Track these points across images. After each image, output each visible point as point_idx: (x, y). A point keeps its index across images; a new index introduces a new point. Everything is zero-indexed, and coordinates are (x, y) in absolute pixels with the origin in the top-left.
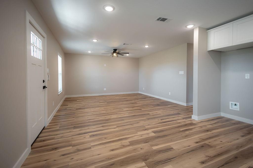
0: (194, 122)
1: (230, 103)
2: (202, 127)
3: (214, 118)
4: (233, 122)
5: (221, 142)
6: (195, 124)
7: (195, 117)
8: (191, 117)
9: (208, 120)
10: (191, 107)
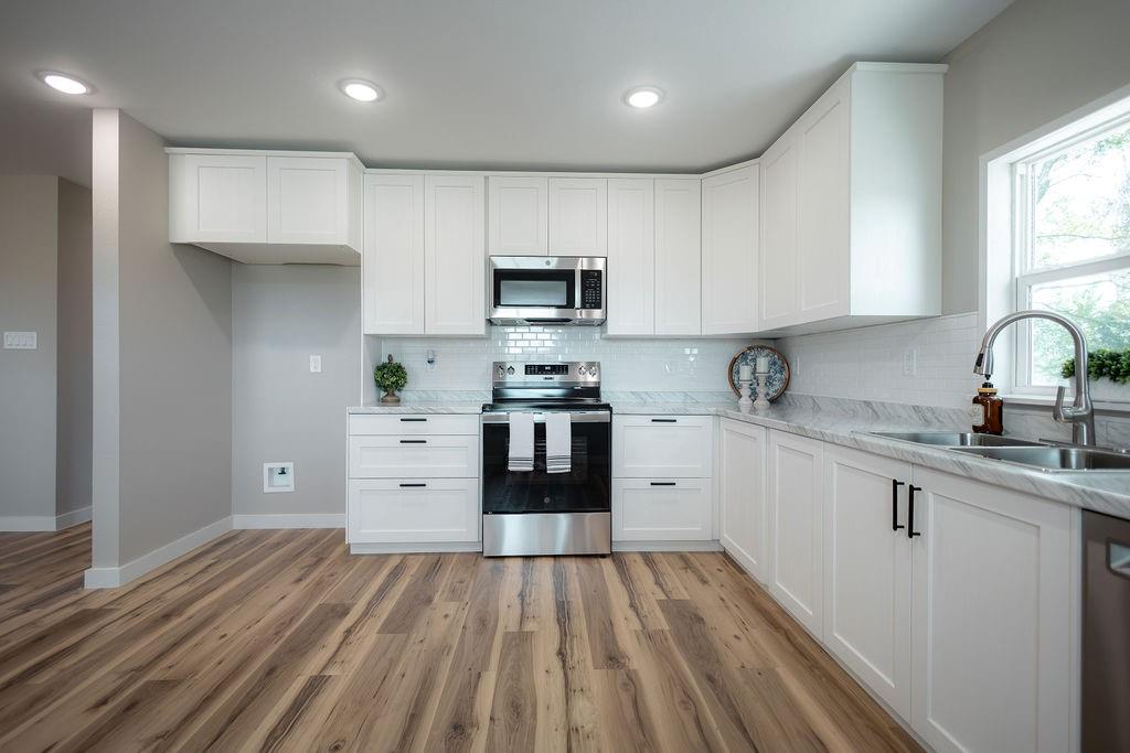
0: (94, 605)
1: (267, 466)
2: (138, 611)
3: (204, 549)
4: (273, 539)
5: (224, 639)
6: (101, 609)
7: (104, 577)
8: (81, 582)
9: (176, 567)
10: (84, 529)
